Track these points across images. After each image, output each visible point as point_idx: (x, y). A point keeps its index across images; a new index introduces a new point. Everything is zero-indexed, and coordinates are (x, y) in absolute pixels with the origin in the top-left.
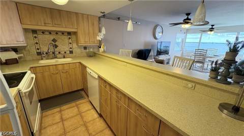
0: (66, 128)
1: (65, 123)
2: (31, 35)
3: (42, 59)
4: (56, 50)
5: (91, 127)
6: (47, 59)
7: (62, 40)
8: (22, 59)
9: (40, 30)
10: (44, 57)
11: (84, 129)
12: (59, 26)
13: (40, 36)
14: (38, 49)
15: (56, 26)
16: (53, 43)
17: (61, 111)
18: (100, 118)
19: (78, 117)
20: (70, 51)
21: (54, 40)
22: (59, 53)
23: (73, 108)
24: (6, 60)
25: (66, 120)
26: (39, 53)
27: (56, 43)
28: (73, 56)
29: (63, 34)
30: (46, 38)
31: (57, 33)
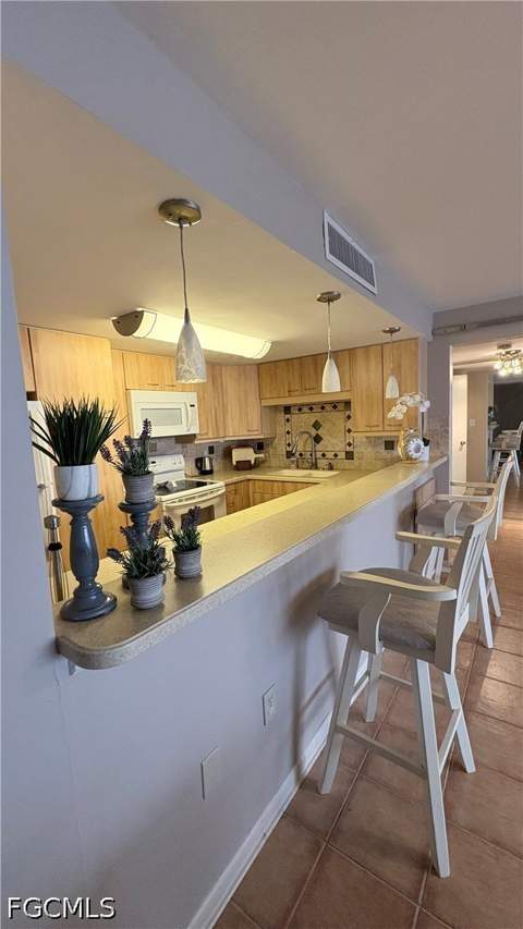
2: (282, 417)
3: (289, 468)
4: (319, 447)
7: (334, 424)
8: (267, 464)
10: (292, 462)
12: (312, 391)
13: (295, 417)
14: (289, 445)
15: (307, 392)
16: (312, 431)
20: (347, 453)
21: (317, 425)
22: (324, 455)
24: (239, 462)
26: (290, 454)
27: (320, 432)
28: (352, 467)
29: (335, 407)
30: (304, 420)
31: (323, 408)
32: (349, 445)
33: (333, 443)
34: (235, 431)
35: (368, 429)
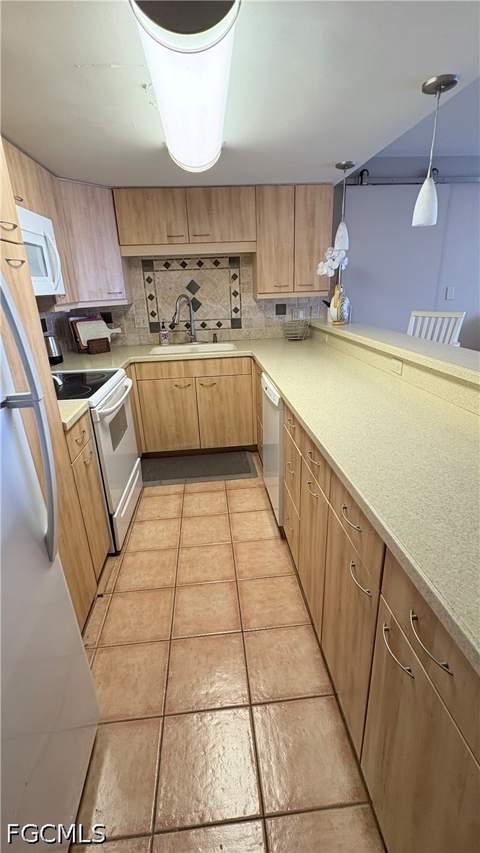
0: (184, 536)
1: (187, 524)
2: (139, 275)
3: (160, 344)
4: (195, 315)
5: (245, 557)
6: (170, 344)
7: (214, 284)
8: (119, 343)
9: (159, 258)
10: (165, 336)
11: (226, 553)
12: (205, 239)
13: (160, 276)
14: (153, 314)
15: (198, 239)
16: (189, 294)
17: (184, 493)
18: (280, 542)
19: (222, 521)
20: (233, 320)
21: (193, 287)
22: (203, 325)
23: (215, 495)
24: (89, 342)
25: (189, 518)
26: (155, 328)
27: (197, 296)
28: (240, 337)
29: (216, 263)
30: (174, 281)
31: (200, 264)
32: (236, 310)
33: (215, 307)
34: (91, 295)
35: (277, 290)
